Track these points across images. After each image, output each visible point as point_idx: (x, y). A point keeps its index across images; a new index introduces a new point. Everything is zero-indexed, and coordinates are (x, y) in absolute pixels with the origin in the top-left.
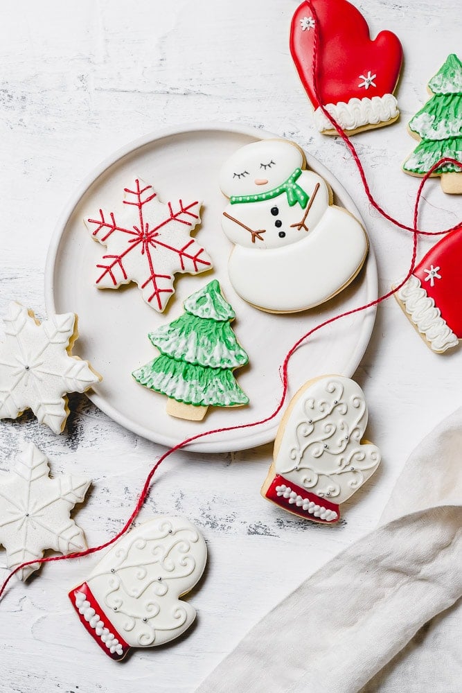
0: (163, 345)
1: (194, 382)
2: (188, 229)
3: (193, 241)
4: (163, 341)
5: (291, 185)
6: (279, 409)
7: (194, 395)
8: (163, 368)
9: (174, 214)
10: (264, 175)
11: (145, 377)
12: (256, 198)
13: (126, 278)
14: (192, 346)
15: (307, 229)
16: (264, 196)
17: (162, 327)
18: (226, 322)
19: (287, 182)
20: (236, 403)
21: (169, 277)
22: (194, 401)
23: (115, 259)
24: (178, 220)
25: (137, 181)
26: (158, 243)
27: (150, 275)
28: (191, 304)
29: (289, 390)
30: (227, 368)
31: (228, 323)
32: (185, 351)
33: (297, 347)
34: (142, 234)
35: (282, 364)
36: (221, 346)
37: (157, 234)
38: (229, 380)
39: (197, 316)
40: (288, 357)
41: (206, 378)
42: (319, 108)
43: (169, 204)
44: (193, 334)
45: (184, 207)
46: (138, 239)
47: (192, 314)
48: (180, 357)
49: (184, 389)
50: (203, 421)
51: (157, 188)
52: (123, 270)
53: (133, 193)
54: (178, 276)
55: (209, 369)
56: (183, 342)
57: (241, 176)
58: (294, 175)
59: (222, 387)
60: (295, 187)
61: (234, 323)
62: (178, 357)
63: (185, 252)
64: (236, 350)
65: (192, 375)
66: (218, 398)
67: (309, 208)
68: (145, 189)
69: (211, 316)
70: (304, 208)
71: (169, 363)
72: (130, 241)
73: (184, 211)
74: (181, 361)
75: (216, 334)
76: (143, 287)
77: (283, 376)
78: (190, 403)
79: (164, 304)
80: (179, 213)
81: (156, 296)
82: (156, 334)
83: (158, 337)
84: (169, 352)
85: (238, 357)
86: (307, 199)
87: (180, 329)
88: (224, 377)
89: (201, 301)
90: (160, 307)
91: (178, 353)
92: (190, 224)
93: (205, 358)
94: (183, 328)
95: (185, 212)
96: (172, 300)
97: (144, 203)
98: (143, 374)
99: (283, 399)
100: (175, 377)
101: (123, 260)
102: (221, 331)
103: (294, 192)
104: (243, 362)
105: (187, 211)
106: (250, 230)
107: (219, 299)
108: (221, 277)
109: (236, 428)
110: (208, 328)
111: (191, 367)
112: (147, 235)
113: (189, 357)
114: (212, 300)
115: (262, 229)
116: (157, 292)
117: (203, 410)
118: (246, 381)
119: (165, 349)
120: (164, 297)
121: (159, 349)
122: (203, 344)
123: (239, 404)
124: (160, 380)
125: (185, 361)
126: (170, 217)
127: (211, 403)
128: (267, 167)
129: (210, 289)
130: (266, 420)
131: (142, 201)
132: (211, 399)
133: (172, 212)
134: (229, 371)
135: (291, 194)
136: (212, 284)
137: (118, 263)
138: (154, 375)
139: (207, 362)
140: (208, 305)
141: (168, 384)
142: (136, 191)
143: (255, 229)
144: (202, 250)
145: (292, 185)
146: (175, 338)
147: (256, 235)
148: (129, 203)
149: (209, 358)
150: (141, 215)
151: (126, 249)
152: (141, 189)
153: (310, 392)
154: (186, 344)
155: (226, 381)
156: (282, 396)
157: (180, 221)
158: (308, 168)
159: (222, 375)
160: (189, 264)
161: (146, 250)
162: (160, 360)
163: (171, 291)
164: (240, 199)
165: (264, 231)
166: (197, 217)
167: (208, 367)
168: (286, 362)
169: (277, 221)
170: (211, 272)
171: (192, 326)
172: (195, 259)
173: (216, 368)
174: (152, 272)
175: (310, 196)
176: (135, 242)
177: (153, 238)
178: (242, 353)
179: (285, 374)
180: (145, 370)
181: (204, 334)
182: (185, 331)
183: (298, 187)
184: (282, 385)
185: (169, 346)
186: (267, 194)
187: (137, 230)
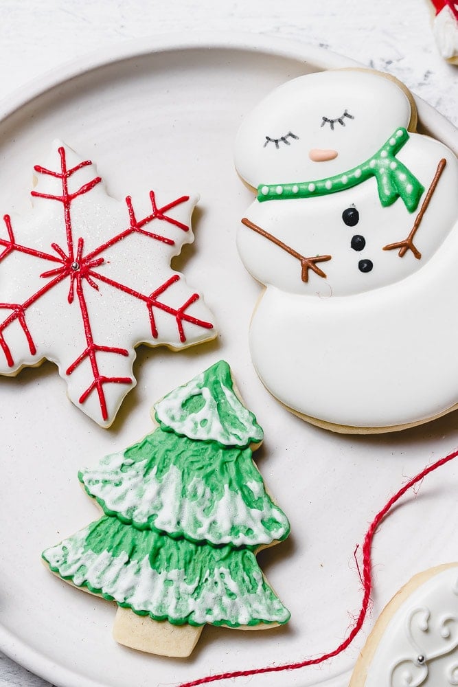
0: (109, 496)
1: (174, 573)
2: (166, 252)
3: (176, 278)
4: (108, 487)
5: (385, 163)
6: (354, 633)
7: (174, 601)
8: (107, 544)
9: (139, 220)
10: (328, 140)
11: (69, 562)
12: (311, 188)
13: (33, 351)
14: (170, 497)
15: (418, 255)
16: (328, 185)
17: (108, 457)
18: (243, 448)
19: (377, 156)
20: (262, 621)
21: (124, 353)
22: (172, 613)
23: (10, 312)
24: (146, 233)
25: (62, 151)
26: (103, 279)
27: (84, 346)
28: (170, 410)
29: (375, 597)
30: (243, 547)
31: (248, 452)
32: (156, 508)
33: (393, 505)
34: (70, 260)
35: (362, 541)
36: (233, 499)
37: (101, 262)
38: (248, 572)
39: (183, 436)
40: (374, 527)
41: (199, 565)
42: (447, 8)
43: (129, 200)
44: (174, 473)
45: (159, 207)
46: (60, 271)
47: (170, 431)
48: (145, 520)
49: (152, 589)
50: (192, 658)
51: (102, 167)
52: (28, 334)
53: (54, 174)
54: (144, 353)
55: (207, 548)
56: (151, 488)
57: (281, 143)
58: (393, 142)
59: (233, 586)
60: (394, 165)
61: (259, 453)
62: (140, 520)
63: (161, 299)
64: (265, 509)
65: (169, 559)
66: (224, 610)
67: (424, 210)
68: (77, 168)
69: (212, 436)
70: (412, 210)
71: (121, 533)
72: (45, 275)
73: (159, 214)
74: (147, 528)
75: (222, 472)
76: (70, 371)
77: (362, 567)
78: (163, 619)
79: (113, 406)
80: (150, 219)
81: (95, 393)
82: (95, 472)
83: (100, 477)
84: (122, 509)
85: (268, 523)
86: (419, 191)
87: (145, 462)
88: (237, 565)
89: (190, 404)
90: (105, 415)
91: (141, 513)
92: (171, 243)
93: (197, 524)
94: (153, 459)
95: (162, 218)
96: (130, 402)
97: (75, 196)
98: (65, 556)
99: (363, 614)
100: (132, 563)
101: (29, 314)
102: (232, 466)
103: (392, 177)
104: (278, 533)
105: (167, 214)
106: (297, 256)
107: (231, 402)
108: (235, 356)
109: (261, 671)
110: (207, 461)
111: (169, 541)
112: (81, 261)
113: (165, 520)
114: (215, 403)
115: (322, 254)
116: (100, 382)
117: (192, 636)
118: (285, 576)
119: (115, 502)
120: (114, 394)
121: (102, 503)
122: (195, 495)
123: (268, 622)
124: (103, 568)
125: (157, 530)
126: (129, 226)
127: (210, 619)
128: (337, 124)
129: (212, 379)
130: (325, 657)
131: (71, 192)
132: (209, 611)
133: (133, 216)
134: (249, 553)
135: (385, 180)
136: (215, 369)
137: (17, 322)
138: (90, 557)
139: (202, 533)
140: (206, 412)
141: (117, 577)
142: (59, 171)
143: (308, 254)
144: (195, 298)
145: (387, 161)
146: (134, 481)
147: (311, 266)
148: (43, 196)
149: (206, 523)
150: (68, 220)
151: (35, 291)
152: (69, 168)
153: (419, 599)
154: (159, 493)
155: (241, 573)
156: (361, 607)
157: (152, 235)
158: (421, 129)
159: (233, 560)
160: (167, 324)
161: (76, 295)
162: (103, 527)
163: (126, 381)
164: (279, 190)
165: (328, 259)
166: (185, 228)
167: (203, 543)
168: (370, 537)
169: (355, 237)
170: (211, 345)
171: (172, 455)
172: (180, 315)
173: (221, 546)
174: (90, 339)
175: (426, 184)
176: (55, 277)
177: (94, 270)
178: (276, 514)
179: (367, 562)
180: (69, 547)
181: (196, 473)
182: (156, 466)
183: (401, 167)
184: (361, 586)
185: (122, 498)
186: (336, 181)
187: (60, 251)
